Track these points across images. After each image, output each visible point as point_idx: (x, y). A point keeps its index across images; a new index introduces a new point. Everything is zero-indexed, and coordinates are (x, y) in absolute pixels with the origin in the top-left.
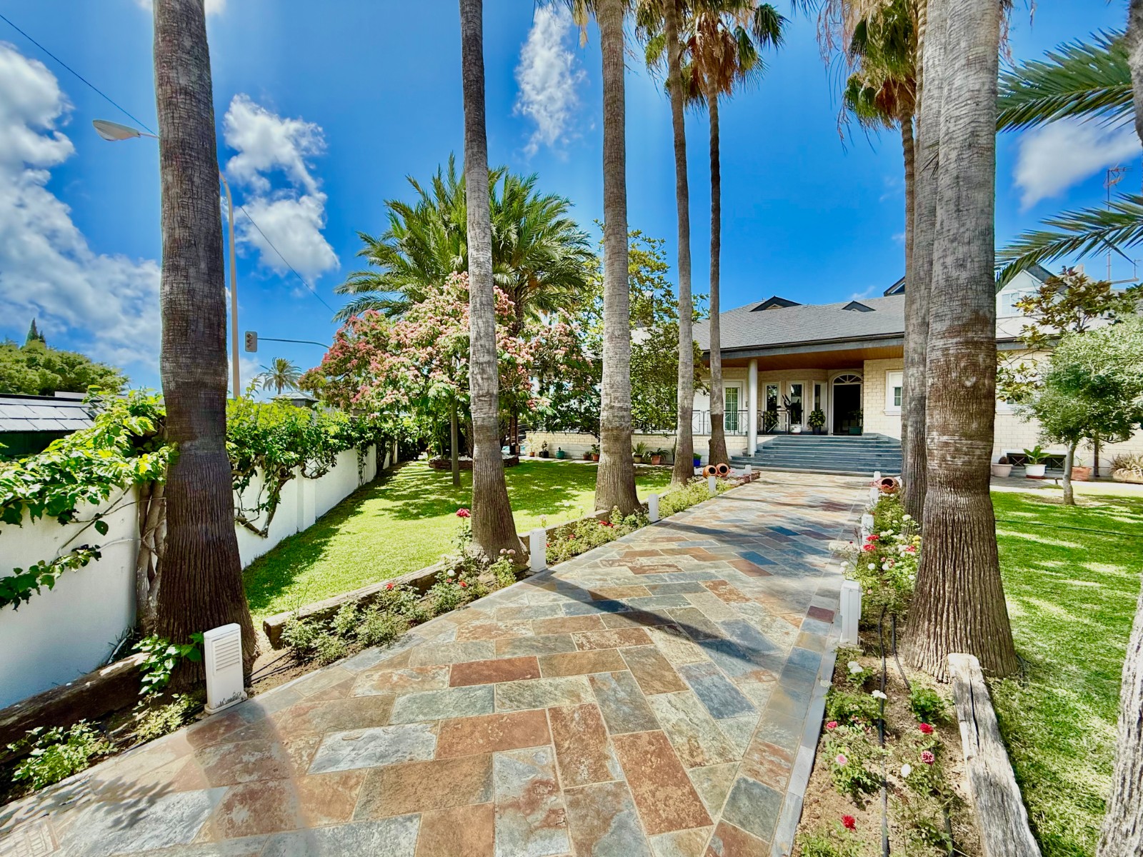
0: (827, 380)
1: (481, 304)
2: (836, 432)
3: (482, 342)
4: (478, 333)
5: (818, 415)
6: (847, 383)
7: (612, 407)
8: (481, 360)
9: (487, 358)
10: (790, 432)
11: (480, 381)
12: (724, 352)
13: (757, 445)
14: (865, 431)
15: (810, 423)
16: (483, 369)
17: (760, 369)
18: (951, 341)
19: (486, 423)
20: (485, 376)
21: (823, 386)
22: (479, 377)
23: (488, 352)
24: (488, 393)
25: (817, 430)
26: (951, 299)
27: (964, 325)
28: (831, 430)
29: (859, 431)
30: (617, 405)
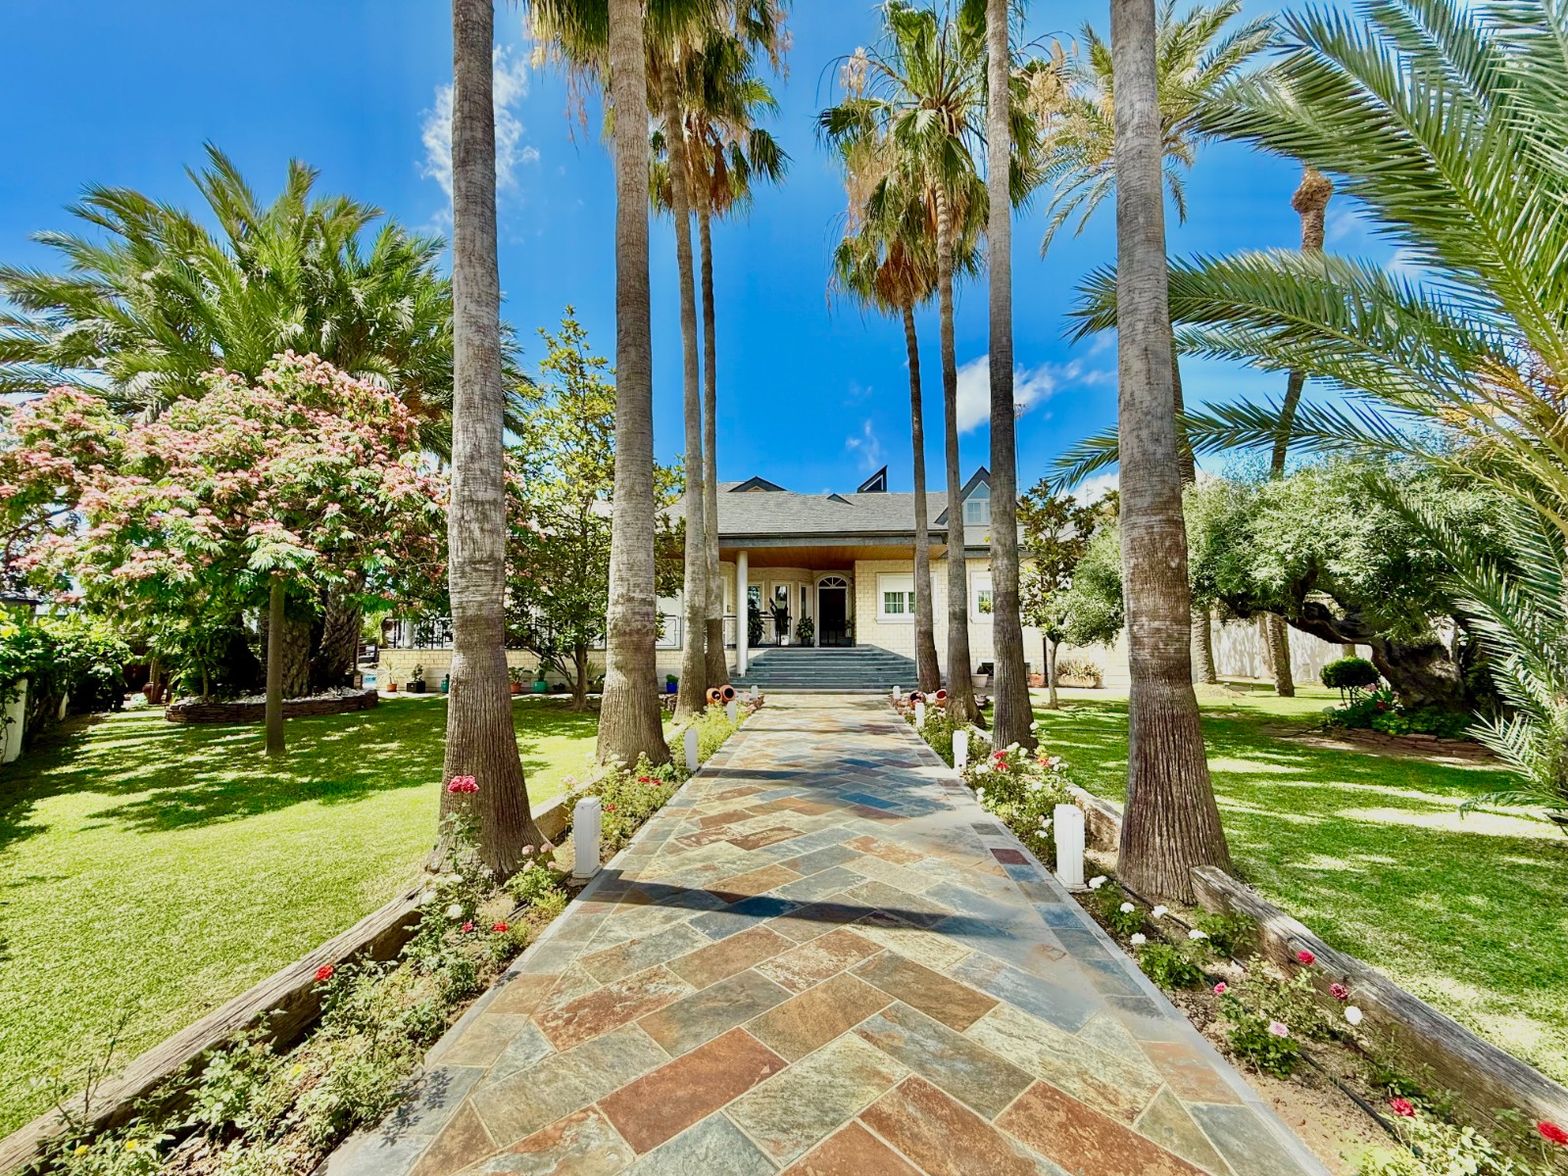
0: (812, 583)
1: (484, 397)
2: (821, 645)
3: (485, 464)
4: (477, 447)
5: (806, 624)
6: (833, 587)
7: (631, 600)
8: (481, 496)
9: (490, 494)
10: (778, 645)
11: (477, 533)
12: (723, 538)
13: (748, 661)
14: (858, 642)
15: (799, 634)
16: (484, 513)
17: (751, 564)
18: (1154, 518)
19: (484, 612)
20: (487, 526)
21: (809, 588)
22: (475, 526)
23: (494, 483)
24: (491, 557)
25: (806, 642)
26: (1151, 475)
27: (1165, 503)
28: (817, 643)
29: (851, 642)
30: (638, 595)
